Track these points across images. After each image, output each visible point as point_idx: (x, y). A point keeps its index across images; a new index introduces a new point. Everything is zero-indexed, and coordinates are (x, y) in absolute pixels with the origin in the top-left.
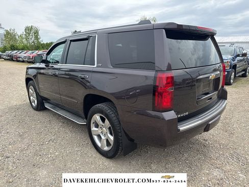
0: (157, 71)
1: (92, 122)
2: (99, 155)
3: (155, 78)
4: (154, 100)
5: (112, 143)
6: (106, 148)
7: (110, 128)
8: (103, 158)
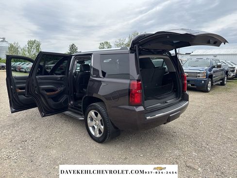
0: (131, 80)
1: (88, 117)
2: (93, 141)
3: (130, 84)
4: (129, 100)
5: (102, 131)
6: (98, 136)
7: (101, 120)
8: (96, 143)
